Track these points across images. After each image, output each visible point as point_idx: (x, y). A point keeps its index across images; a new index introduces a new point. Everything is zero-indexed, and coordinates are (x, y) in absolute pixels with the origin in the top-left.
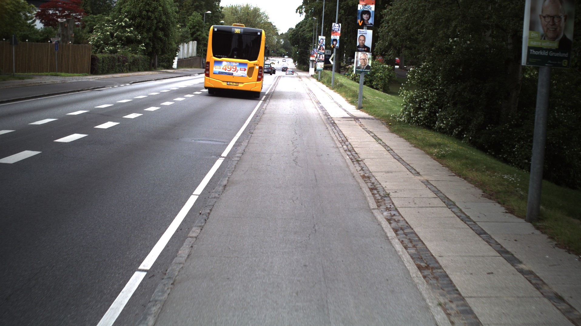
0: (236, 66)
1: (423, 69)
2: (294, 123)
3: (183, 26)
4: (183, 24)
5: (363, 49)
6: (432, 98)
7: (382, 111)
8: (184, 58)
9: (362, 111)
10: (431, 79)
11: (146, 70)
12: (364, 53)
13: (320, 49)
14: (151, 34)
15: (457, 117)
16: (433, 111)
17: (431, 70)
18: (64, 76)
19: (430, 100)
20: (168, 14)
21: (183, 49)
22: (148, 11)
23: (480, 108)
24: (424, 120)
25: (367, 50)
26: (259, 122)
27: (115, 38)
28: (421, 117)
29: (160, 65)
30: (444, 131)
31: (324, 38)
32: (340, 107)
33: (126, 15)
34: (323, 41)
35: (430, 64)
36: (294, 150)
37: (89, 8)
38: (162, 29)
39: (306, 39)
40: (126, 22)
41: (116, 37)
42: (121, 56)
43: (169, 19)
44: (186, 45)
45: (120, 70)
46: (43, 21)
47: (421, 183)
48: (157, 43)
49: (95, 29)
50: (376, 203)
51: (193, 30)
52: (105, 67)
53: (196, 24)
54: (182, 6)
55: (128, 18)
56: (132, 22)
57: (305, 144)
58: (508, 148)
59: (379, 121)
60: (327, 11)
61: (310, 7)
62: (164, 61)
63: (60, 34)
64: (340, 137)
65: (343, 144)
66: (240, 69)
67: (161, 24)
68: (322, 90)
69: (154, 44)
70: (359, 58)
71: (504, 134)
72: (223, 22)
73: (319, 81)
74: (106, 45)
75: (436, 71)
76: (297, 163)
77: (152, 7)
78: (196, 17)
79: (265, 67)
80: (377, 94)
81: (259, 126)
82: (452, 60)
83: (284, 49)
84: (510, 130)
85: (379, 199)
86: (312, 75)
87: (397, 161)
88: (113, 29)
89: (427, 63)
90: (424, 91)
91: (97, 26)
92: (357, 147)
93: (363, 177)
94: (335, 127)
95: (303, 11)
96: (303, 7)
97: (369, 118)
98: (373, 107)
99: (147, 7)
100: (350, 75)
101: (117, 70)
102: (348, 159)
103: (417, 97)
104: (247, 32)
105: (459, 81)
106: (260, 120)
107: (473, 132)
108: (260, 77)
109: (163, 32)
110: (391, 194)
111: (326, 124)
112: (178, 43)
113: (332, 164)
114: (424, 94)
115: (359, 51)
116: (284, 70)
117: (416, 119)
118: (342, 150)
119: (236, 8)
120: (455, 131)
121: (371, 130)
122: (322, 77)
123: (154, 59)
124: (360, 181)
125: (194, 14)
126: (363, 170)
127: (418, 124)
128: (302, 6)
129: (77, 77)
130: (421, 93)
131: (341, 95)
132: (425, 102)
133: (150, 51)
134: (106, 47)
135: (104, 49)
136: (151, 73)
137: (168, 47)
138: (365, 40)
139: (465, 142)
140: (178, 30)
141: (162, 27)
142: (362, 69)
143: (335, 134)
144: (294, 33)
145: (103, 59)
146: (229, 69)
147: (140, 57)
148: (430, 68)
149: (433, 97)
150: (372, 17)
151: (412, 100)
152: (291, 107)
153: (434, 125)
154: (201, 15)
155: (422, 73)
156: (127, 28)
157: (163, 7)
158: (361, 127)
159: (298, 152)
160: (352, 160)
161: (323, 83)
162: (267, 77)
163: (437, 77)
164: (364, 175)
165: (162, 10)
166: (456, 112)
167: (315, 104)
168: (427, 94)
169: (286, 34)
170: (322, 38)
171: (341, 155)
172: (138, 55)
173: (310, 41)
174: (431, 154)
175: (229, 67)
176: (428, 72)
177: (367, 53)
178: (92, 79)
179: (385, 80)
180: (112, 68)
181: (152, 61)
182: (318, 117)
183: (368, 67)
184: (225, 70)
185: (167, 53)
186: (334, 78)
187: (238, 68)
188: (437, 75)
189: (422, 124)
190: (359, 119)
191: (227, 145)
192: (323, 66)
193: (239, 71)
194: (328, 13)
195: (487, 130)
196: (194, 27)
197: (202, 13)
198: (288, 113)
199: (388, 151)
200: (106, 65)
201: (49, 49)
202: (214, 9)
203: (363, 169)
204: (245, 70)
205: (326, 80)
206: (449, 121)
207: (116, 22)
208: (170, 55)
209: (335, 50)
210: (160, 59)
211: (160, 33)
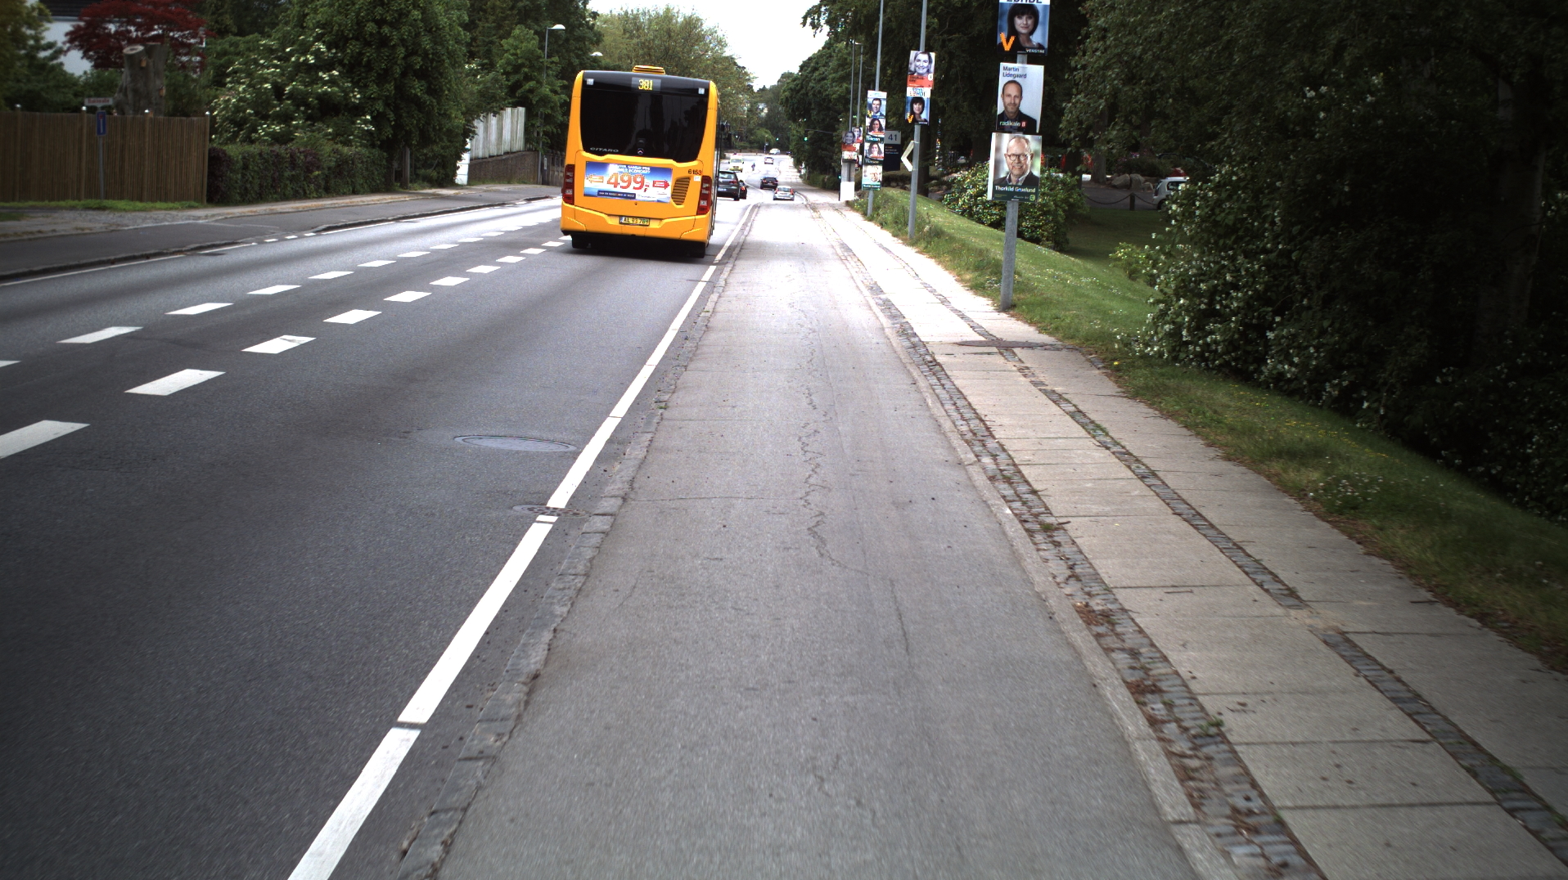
0: (643, 177)
1: (1218, 188)
2: (804, 364)
3: (488, 67)
4: (486, 61)
5: (1017, 124)
6: (1251, 280)
7: (1077, 316)
8: (490, 157)
9: (1018, 317)
10: (1246, 219)
11: (375, 190)
12: (1019, 138)
13: (871, 128)
14: (390, 87)
15: (1336, 343)
16: (1254, 321)
17: (1244, 189)
18: (125, 210)
19: (1244, 287)
20: (440, 29)
21: (486, 129)
22: (380, 23)
23: (1414, 313)
24: (1227, 352)
25: (1026, 125)
26: (691, 360)
27: (288, 99)
28: (1215, 342)
29: (417, 175)
30: (1293, 386)
31: (884, 95)
32: (942, 302)
33: (318, 34)
34: (880, 104)
35: (1243, 170)
36: (812, 481)
37: (228, 20)
38: (422, 74)
39: (830, 101)
40: (317, 53)
41: (291, 96)
42: (302, 149)
43: (442, 45)
44: (493, 120)
45: (297, 192)
46: (91, 53)
47: (1322, 647)
48: (408, 113)
49: (228, 75)
50: (1182, 781)
51: (514, 78)
52: (251, 182)
53: (524, 61)
54: (485, 11)
55: (324, 43)
56: (336, 53)
57: (848, 451)
58: (1505, 445)
59: (1079, 355)
60: (889, 19)
61: (841, 9)
62: (431, 166)
63: (126, 88)
64: (963, 418)
65: (978, 448)
66: (654, 182)
67: (420, 59)
68: (881, 246)
69: (398, 117)
70: (1004, 151)
71: (1492, 397)
72: (599, 54)
73: (871, 219)
74: (262, 118)
75: (1263, 193)
76: (823, 541)
77: (393, 10)
78: (521, 39)
79: (721, 180)
80: (1046, 257)
81: (689, 377)
82: (1317, 156)
83: (770, 129)
84: (1511, 384)
85: (1183, 756)
86: (847, 202)
87: (1191, 529)
88: (282, 74)
89: (1234, 167)
90: (1223, 258)
91: (237, 65)
92: (1029, 464)
93: (1088, 615)
94: (939, 379)
95: (822, 22)
96: (823, 9)
97: (1043, 346)
98: (1045, 303)
99: (379, 10)
100: (957, 200)
101: (289, 191)
102: (1011, 521)
103: (1202, 278)
104: (673, 89)
105: (1343, 224)
106: (693, 356)
107: (1391, 392)
108: (704, 203)
109: (423, 82)
110: (1230, 720)
111: (909, 367)
112: (471, 113)
113: (955, 546)
114: (1224, 266)
115: (1003, 130)
116: (769, 184)
117: (1198, 349)
118: (980, 480)
119: (636, 17)
120: (1330, 390)
121: (1059, 389)
122: (879, 208)
123: (402, 159)
124: (1081, 636)
125: (517, 32)
126: (1077, 578)
127: (1207, 365)
128: (819, 7)
129: (161, 214)
130: (1214, 262)
131: (940, 263)
132: (1228, 294)
133: (388, 137)
134: (261, 125)
135: (256, 131)
136: (388, 198)
137: (440, 125)
138: (1020, 96)
139: (1368, 428)
140: (469, 77)
141: (421, 67)
142: (1015, 186)
143: (942, 405)
144: (797, 85)
145: (244, 158)
146: (625, 184)
147: (358, 153)
148: (1242, 184)
149: (1254, 278)
150: (1044, 24)
151: (1185, 287)
152: (791, 305)
153: (1259, 366)
154: (536, 37)
155: (1218, 200)
156: (321, 70)
157: (424, 11)
158: (1025, 376)
159: (825, 488)
160: (1027, 526)
161: (883, 225)
162: (725, 206)
163: (1268, 212)
164: (1087, 605)
165: (422, 20)
166: (1330, 326)
167: (867, 293)
168: (1232, 268)
169: (773, 87)
170: (876, 96)
171: (981, 497)
172: (353, 148)
173: (840, 107)
174: (1299, 493)
175: (626, 178)
176: (1235, 197)
177: (1028, 137)
178: (206, 217)
179: (1055, 214)
180: (272, 186)
181: (395, 165)
182: (882, 340)
183: (1031, 181)
184: (615, 187)
185: (435, 141)
186: (915, 211)
187: (649, 181)
188: (1267, 206)
189: (1220, 365)
190: (1016, 350)
191: (575, 456)
192: (880, 177)
193: (651, 190)
194: (894, 25)
195: (1438, 384)
196: (517, 69)
197: (539, 29)
198: (785, 327)
199: (1142, 478)
200: (253, 178)
201: (85, 131)
202: (573, 19)
203: (1078, 570)
204: (666, 185)
205: (889, 217)
206: (1310, 357)
207: (291, 54)
208: (448, 147)
209: (917, 128)
210: (417, 160)
211: (416, 84)
